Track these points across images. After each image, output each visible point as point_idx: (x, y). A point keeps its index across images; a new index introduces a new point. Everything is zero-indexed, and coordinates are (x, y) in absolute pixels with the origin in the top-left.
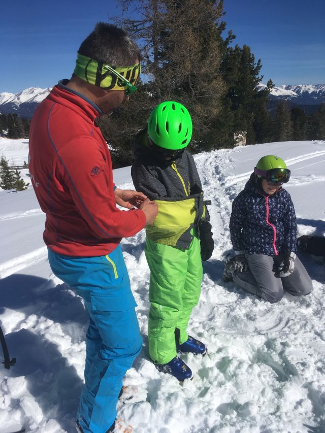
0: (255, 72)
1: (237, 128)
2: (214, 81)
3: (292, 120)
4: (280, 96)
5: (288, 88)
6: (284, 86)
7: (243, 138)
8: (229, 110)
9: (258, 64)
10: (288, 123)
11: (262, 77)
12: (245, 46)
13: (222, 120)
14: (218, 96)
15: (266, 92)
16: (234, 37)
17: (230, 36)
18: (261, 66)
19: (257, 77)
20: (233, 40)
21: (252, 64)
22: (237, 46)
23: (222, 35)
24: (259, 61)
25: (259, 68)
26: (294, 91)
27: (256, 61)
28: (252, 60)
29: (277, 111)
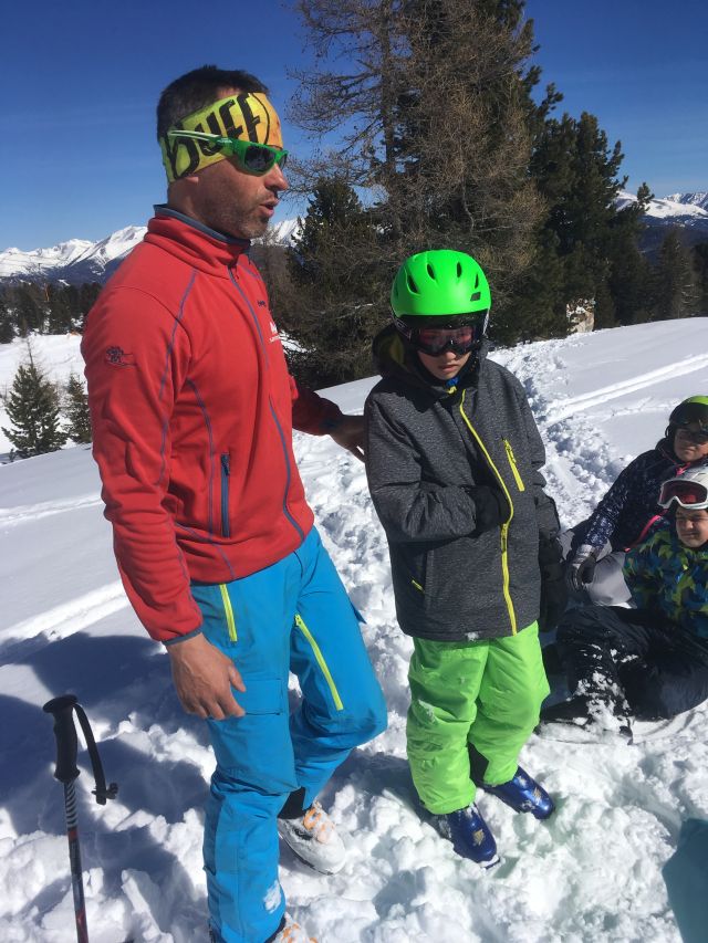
0: (608, 169)
1: (573, 293)
2: (518, 195)
4: (669, 218)
5: (685, 200)
6: (677, 196)
7: (588, 314)
8: (553, 255)
9: (616, 152)
10: (688, 277)
11: (626, 179)
12: (584, 115)
13: (538, 278)
14: (528, 225)
15: (635, 212)
16: (559, 98)
17: (550, 97)
18: (622, 156)
19: (613, 179)
20: (557, 104)
21: (602, 153)
22: (565, 116)
23: (531, 95)
24: (618, 145)
25: (617, 159)
26: (700, 205)
27: (611, 146)
28: (601, 144)
29: (664, 252)
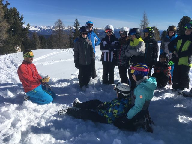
1: (16, 44)
3: (40, 41)
5: (36, 27)
8: (12, 36)
10: (38, 42)
12: (14, 8)
13: (9, 41)
14: (6, 29)
15: (27, 29)
19: (22, 22)
20: (9, 5)
21: (19, 16)
22: (11, 8)
24: (22, 15)
25: (22, 18)
